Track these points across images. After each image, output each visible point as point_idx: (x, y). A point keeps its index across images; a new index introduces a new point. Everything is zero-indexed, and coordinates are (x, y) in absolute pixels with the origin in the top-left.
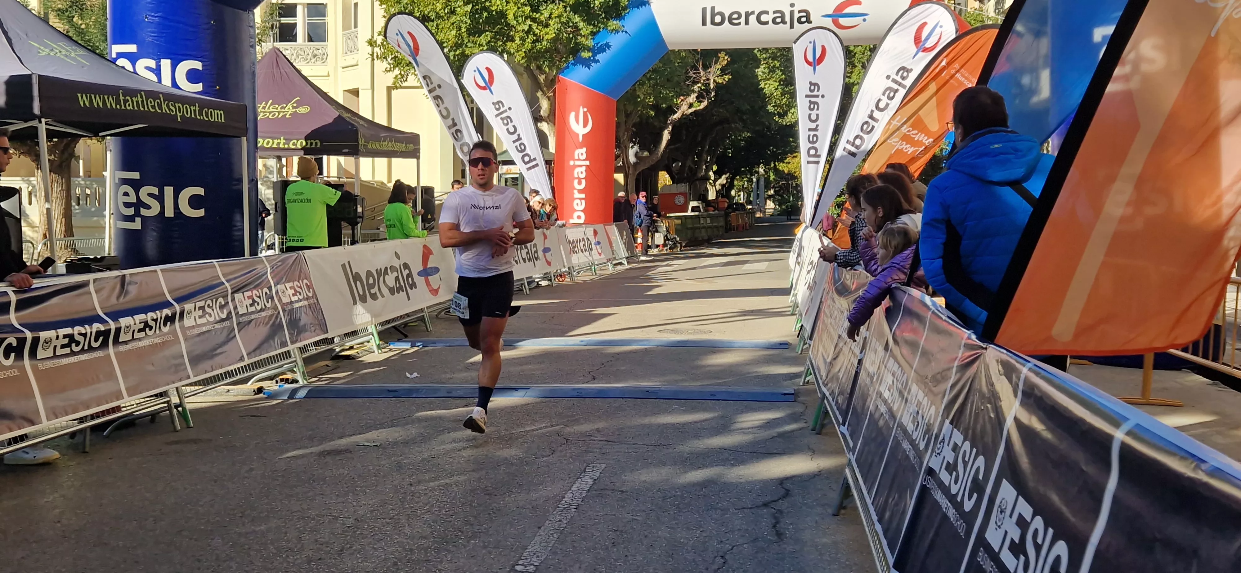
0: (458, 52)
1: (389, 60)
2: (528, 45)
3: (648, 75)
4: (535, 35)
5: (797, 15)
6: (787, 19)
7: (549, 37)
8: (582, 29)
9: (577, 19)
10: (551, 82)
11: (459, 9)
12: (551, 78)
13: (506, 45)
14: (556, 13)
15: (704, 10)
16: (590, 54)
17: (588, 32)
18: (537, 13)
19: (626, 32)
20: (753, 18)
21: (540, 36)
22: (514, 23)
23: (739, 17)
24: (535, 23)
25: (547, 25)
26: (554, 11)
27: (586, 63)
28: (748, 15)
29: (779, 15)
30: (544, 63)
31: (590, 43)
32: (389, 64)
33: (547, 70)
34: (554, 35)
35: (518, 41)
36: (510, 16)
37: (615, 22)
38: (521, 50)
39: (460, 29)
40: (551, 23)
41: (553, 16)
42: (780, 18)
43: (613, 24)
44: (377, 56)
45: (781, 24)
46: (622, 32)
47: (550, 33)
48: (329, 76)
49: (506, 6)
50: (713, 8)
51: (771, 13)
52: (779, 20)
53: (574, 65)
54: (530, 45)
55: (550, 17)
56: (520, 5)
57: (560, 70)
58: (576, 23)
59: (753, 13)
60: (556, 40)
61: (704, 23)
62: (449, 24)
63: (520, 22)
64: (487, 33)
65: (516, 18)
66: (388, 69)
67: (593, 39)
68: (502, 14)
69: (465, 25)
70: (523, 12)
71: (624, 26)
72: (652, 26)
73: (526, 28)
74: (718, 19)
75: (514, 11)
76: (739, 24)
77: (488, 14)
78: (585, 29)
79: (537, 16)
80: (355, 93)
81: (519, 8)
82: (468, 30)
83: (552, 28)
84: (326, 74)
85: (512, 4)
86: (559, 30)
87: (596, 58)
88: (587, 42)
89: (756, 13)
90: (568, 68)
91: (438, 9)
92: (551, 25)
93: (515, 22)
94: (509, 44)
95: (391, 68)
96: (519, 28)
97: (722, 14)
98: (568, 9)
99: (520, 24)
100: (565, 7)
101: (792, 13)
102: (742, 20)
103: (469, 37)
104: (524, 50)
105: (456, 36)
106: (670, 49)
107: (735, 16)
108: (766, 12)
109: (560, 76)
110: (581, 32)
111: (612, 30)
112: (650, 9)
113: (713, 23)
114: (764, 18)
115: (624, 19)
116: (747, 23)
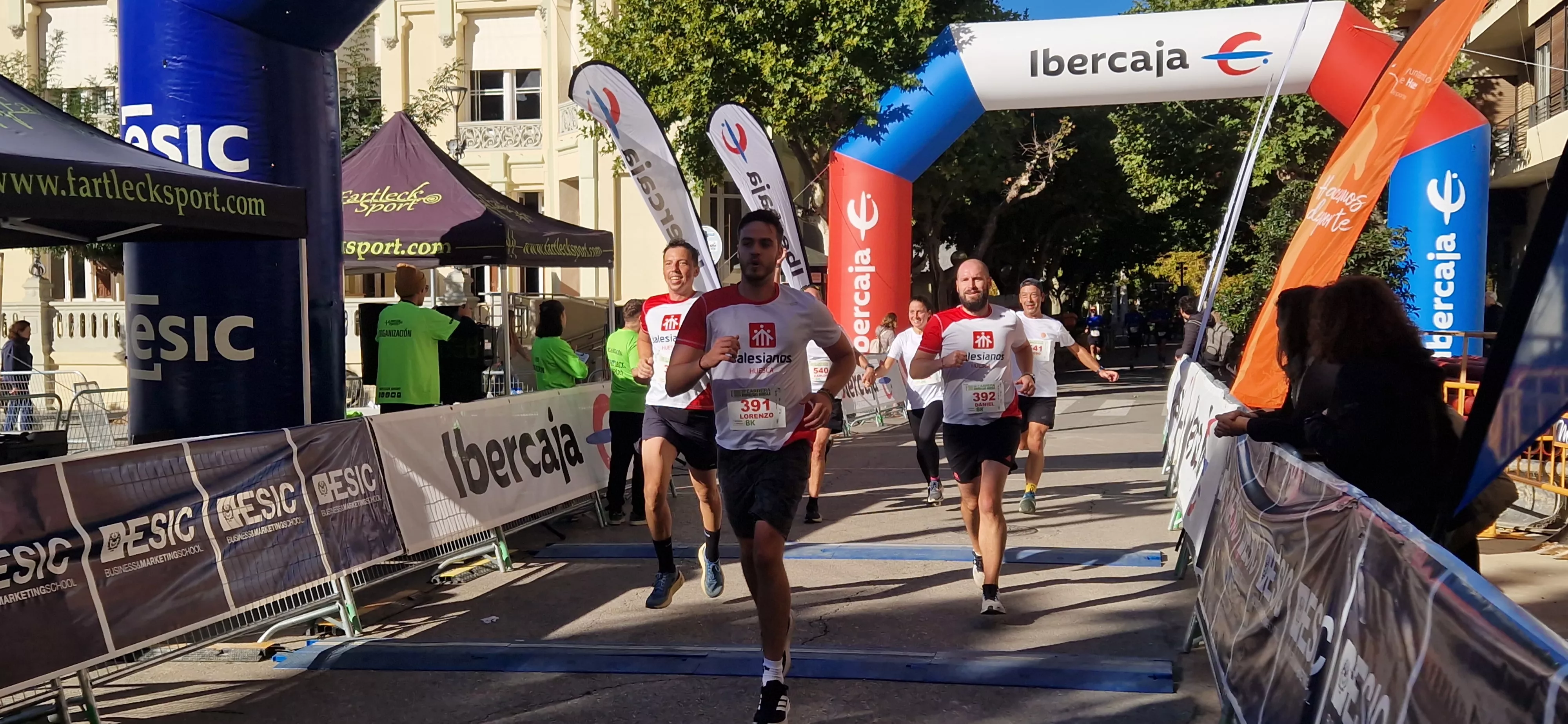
0: (697, 124)
1: (607, 136)
2: (791, 111)
3: (958, 149)
4: (800, 95)
5: (1166, 58)
6: (1153, 63)
7: (819, 98)
8: (864, 86)
9: (858, 72)
10: (826, 159)
11: (696, 65)
12: (824, 155)
13: (760, 110)
14: (829, 66)
15: (1034, 54)
16: (876, 122)
17: (872, 90)
18: (803, 67)
19: (925, 88)
20: (1103, 64)
21: (807, 96)
22: (771, 80)
23: (1084, 63)
24: (800, 79)
25: (817, 83)
26: (826, 63)
27: (873, 134)
28: (1096, 59)
29: (1141, 57)
30: (813, 134)
31: (878, 106)
32: (608, 143)
33: (817, 143)
34: (826, 95)
35: (777, 105)
36: (766, 71)
37: (909, 76)
38: (782, 118)
39: (699, 92)
40: (823, 78)
41: (826, 69)
42: (1142, 62)
43: (909, 78)
44: (591, 132)
45: (1144, 70)
46: (920, 89)
47: (819, 93)
48: (543, 162)
49: (761, 58)
50: (1046, 52)
51: (1129, 55)
52: (1140, 65)
53: (855, 136)
54: (793, 110)
55: (821, 70)
56: (779, 56)
57: (837, 143)
58: (857, 78)
59: (1103, 56)
60: (828, 102)
61: (1034, 73)
62: (685, 85)
63: (779, 78)
64: (737, 97)
65: (774, 73)
66: (606, 149)
67: (880, 99)
68: (756, 70)
69: (705, 87)
70: (784, 66)
71: (921, 81)
72: (961, 80)
73: (788, 87)
74: (1053, 66)
75: (770, 65)
76: (1084, 72)
77: (737, 70)
78: (869, 87)
79: (803, 70)
80: (574, 183)
81: (778, 60)
82: (710, 92)
83: (823, 86)
84: (540, 160)
85: (768, 55)
86: (833, 88)
87: (886, 126)
88: (871, 104)
89: (1108, 57)
90: (847, 141)
91: (669, 66)
92: (823, 81)
93: (773, 80)
94: (765, 109)
95: (609, 147)
96: (780, 88)
97: (1059, 60)
98: (846, 59)
99: (779, 82)
100: (841, 58)
101: (1160, 55)
102: (1089, 66)
103: (711, 103)
104: (785, 117)
105: (694, 102)
106: (987, 109)
107: (1078, 61)
108: (1123, 55)
109: (836, 152)
110: (863, 90)
111: (907, 86)
112: (960, 58)
113: (1047, 72)
114: (1119, 62)
115: (924, 71)
116: (1095, 70)
